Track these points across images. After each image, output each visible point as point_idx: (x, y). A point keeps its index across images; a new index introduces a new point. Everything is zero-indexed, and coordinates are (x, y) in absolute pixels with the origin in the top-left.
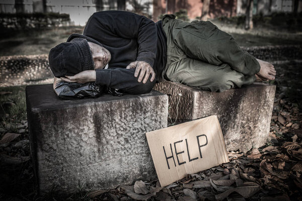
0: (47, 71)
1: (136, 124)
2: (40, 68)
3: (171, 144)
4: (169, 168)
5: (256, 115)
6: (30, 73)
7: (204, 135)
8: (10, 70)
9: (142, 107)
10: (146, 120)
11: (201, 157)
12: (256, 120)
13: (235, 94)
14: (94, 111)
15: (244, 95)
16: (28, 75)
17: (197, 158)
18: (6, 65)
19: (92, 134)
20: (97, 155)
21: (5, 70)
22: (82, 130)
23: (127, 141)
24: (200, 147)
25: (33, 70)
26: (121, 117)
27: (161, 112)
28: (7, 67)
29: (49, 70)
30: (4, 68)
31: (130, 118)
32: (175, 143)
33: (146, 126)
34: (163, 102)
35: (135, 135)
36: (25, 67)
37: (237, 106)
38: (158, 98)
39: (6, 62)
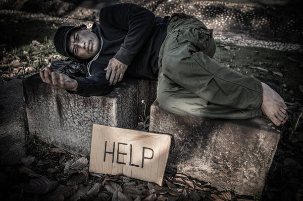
0: (235, 23)
1: (86, 113)
2: (230, 18)
3: (114, 143)
4: (104, 161)
5: (238, 157)
6: (218, 21)
7: (151, 149)
8: (204, 16)
9: (91, 103)
10: (94, 113)
11: (142, 167)
12: (238, 163)
13: (205, 124)
14: (56, 93)
15: (218, 129)
16: (217, 23)
17: (138, 166)
18: (202, 10)
19: (55, 109)
20: (60, 124)
21: (199, 15)
22: (49, 104)
23: (80, 124)
24: (144, 157)
25: (223, 20)
26: (75, 104)
27: (108, 112)
28: (203, 12)
29: (238, 21)
30: (200, 13)
31: (82, 107)
32: (119, 144)
33: (95, 118)
34: (109, 104)
35: (86, 122)
36: (217, 15)
37: (206, 138)
38: (105, 99)
39: (204, 7)
